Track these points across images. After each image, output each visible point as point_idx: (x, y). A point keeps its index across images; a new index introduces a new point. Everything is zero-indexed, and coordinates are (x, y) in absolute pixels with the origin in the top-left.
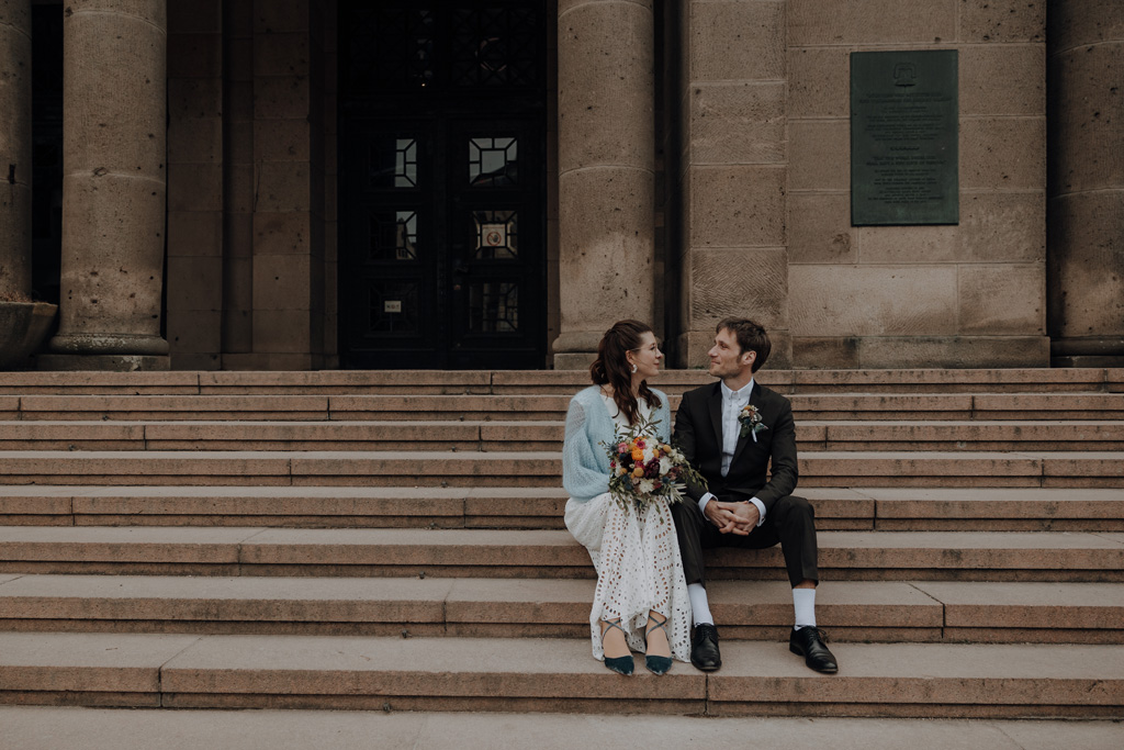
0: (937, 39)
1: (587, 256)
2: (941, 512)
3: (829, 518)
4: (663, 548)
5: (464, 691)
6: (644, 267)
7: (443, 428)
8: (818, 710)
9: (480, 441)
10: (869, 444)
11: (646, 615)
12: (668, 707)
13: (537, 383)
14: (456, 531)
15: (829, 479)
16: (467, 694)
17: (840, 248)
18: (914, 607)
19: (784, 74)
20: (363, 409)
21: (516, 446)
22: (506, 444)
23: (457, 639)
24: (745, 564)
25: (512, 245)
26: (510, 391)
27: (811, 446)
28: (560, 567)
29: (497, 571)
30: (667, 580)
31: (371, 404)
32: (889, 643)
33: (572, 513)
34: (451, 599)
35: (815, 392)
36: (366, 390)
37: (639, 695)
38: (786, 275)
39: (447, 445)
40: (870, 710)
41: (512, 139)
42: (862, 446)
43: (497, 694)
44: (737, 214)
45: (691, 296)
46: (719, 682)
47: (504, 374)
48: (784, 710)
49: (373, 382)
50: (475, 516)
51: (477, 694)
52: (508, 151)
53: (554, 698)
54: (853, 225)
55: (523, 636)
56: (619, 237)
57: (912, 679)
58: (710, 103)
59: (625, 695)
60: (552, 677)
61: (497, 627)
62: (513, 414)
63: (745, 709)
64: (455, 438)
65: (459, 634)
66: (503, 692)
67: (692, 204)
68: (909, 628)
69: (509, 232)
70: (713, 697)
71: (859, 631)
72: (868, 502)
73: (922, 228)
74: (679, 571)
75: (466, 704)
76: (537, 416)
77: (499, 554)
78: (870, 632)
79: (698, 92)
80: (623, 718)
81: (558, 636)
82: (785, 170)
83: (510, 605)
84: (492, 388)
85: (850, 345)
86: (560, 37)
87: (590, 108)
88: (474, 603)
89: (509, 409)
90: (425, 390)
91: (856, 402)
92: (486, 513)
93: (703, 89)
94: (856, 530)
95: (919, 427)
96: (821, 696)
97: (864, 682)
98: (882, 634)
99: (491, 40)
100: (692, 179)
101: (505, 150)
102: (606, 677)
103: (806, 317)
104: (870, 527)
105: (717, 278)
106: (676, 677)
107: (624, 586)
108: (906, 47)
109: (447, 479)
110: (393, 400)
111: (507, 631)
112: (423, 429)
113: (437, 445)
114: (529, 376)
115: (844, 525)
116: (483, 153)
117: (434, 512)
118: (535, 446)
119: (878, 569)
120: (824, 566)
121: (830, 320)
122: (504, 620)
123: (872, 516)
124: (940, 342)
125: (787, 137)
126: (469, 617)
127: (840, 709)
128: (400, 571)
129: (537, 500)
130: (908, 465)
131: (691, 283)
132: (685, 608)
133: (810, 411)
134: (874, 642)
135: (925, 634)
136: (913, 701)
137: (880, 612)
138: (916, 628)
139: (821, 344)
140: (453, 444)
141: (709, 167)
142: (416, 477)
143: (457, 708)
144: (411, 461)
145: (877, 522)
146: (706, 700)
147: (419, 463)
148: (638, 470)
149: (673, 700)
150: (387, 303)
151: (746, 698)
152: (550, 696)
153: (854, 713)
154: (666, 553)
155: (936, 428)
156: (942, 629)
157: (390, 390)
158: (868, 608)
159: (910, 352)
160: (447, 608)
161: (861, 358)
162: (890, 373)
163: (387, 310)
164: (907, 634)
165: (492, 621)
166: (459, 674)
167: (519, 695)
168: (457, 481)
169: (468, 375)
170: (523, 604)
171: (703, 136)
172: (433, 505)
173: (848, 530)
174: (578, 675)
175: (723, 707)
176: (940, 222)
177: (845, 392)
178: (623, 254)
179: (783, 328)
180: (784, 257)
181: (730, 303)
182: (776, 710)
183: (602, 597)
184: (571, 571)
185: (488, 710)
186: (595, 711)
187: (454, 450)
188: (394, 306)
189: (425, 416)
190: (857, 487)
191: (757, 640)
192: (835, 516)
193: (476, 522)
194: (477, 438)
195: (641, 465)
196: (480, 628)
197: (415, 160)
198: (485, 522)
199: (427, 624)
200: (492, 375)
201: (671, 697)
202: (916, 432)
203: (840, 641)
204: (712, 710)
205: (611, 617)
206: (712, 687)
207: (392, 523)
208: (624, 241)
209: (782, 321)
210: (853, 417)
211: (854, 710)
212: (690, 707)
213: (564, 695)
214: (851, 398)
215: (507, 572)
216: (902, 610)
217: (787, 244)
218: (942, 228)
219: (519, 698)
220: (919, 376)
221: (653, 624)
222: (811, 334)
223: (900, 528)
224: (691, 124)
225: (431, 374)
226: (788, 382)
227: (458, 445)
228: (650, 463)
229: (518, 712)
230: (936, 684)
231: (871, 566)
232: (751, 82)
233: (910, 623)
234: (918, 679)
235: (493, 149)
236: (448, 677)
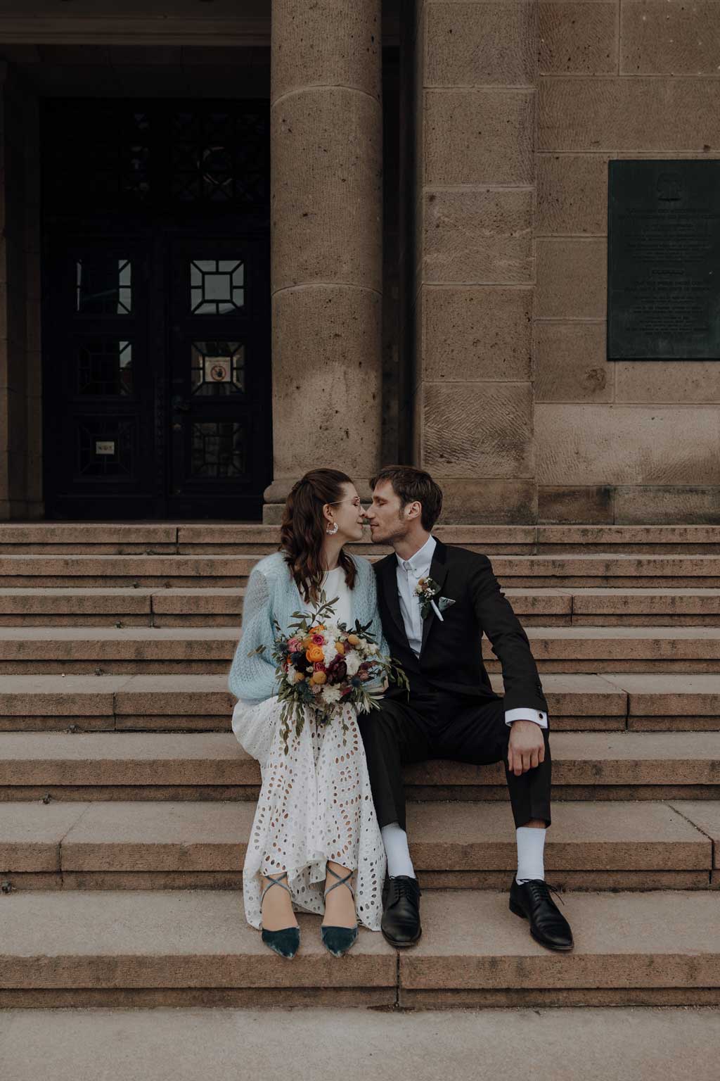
0: (706, 148)
1: (302, 389)
2: (708, 707)
3: (571, 716)
4: (346, 775)
5: (65, 981)
6: (369, 404)
7: (105, 599)
8: (547, 998)
9: (152, 614)
10: (622, 618)
11: (323, 868)
12: (345, 997)
13: (232, 541)
14: (102, 736)
15: (574, 663)
16: (69, 985)
17: (595, 386)
18: (675, 844)
19: (532, 180)
20: (13, 573)
21: (196, 620)
22: (184, 618)
23: (76, 893)
24: (463, 781)
25: (238, 380)
26: (199, 550)
27: (554, 620)
28: (227, 787)
29: (146, 793)
30: (352, 818)
31: (23, 567)
32: (643, 890)
33: (241, 716)
34: (71, 840)
35: (561, 553)
36: (24, 549)
37: (307, 982)
38: (531, 414)
39: (111, 619)
40: (617, 997)
41: (238, 262)
42: (614, 620)
43: (111, 985)
44: (476, 343)
45: (422, 439)
46: (413, 964)
47: (192, 530)
48: (502, 999)
49: (32, 539)
50: (128, 716)
51: (83, 985)
52: (234, 275)
53: (190, 988)
54: (609, 359)
55: (165, 887)
56: (339, 368)
57: (673, 956)
58: (445, 212)
59: (287, 983)
60: (187, 960)
61: (131, 877)
62: (197, 579)
63: (451, 999)
64: (120, 610)
65: (80, 886)
66: (119, 982)
67: (424, 331)
68: (669, 871)
69: (235, 366)
70: (406, 984)
71: (605, 876)
72: (619, 696)
73: (686, 363)
74: (368, 807)
75: (69, 998)
76: (228, 582)
77: (148, 770)
78: (619, 877)
79: (432, 198)
80: (284, 1014)
81: (212, 887)
82: (531, 292)
83: (148, 847)
84: (178, 546)
85: (605, 494)
86: (273, 130)
87: (305, 215)
88: (99, 846)
89: (193, 573)
90: (97, 549)
91: (608, 565)
92: (142, 711)
93: (438, 194)
94: (604, 731)
95: (681, 598)
96: (551, 981)
97: (608, 961)
98: (634, 880)
99: (214, 149)
100: (424, 301)
101: (231, 274)
102: (261, 960)
103: (555, 463)
104: (622, 726)
105: (453, 417)
106: (358, 957)
107: (291, 829)
108: (670, 154)
109: (102, 665)
110: (52, 561)
111: (144, 881)
112: (81, 600)
113: (97, 619)
114: (222, 532)
115: (589, 724)
116: (206, 277)
117: (76, 711)
118: (220, 620)
119: (629, 786)
120: (563, 782)
121: (582, 466)
122: (140, 867)
123: (623, 713)
124: (703, 492)
125: (534, 253)
126: (91, 864)
127: (577, 997)
128: (19, 794)
129: (207, 694)
130: (669, 647)
131: (423, 422)
132: (373, 857)
133: (554, 576)
134: (623, 890)
135: (688, 879)
136: (673, 985)
137: (632, 852)
138: (678, 872)
139: (571, 494)
140: (118, 619)
141: (444, 288)
142: (63, 662)
143: (57, 1004)
144: (56, 642)
145: (630, 721)
146: (398, 987)
147: (67, 645)
148: (319, 675)
149: (354, 989)
150: (99, 444)
151: (452, 985)
152: (185, 986)
153: (595, 1001)
154: (351, 782)
155: (702, 599)
156: (710, 872)
157: (54, 549)
158: (616, 846)
159: (670, 504)
160: (63, 852)
161: (616, 510)
162: (648, 531)
163: (99, 452)
164: (666, 879)
165: (124, 869)
166: (58, 958)
167: (141, 985)
168: (115, 667)
169: (149, 531)
170: (165, 846)
171: (438, 250)
172: (74, 703)
173: (594, 731)
174: (223, 957)
175: (420, 997)
176: (706, 356)
177: (596, 552)
178: (343, 388)
179: (528, 476)
180: (530, 393)
181: (467, 446)
182: (491, 999)
183: (261, 844)
184: (241, 791)
185: (101, 1005)
186: (247, 1005)
187: (119, 626)
188: (107, 448)
189: (91, 582)
190: (606, 673)
191: (473, 889)
192: (579, 714)
193: (129, 723)
194: (147, 610)
195: (322, 667)
196: (108, 878)
197: (129, 284)
198: (141, 723)
199: (36, 873)
200: (178, 530)
201: (350, 985)
202: (678, 603)
203: (580, 889)
204: (406, 1001)
205: (273, 871)
206: (405, 971)
207: (22, 725)
208: (345, 373)
209: (527, 467)
210: (604, 583)
211: (595, 998)
212: (376, 998)
213: (204, 985)
214: (602, 561)
215: (159, 794)
216: (660, 849)
217: (533, 379)
218: (707, 364)
219: (143, 989)
220: (681, 535)
221: (335, 881)
222: (561, 482)
223: (657, 728)
224: (424, 236)
225: (104, 530)
226: (529, 540)
227: (125, 620)
228: (332, 664)
229: (141, 1007)
230: (703, 962)
231: (621, 782)
232: (494, 188)
233: (669, 865)
234: (680, 956)
235: (217, 272)
236: (43, 962)
